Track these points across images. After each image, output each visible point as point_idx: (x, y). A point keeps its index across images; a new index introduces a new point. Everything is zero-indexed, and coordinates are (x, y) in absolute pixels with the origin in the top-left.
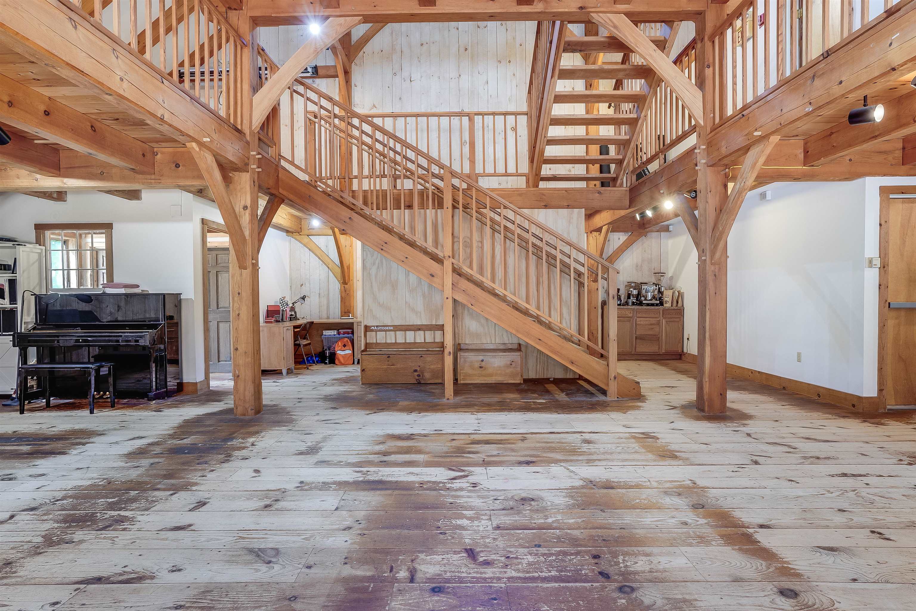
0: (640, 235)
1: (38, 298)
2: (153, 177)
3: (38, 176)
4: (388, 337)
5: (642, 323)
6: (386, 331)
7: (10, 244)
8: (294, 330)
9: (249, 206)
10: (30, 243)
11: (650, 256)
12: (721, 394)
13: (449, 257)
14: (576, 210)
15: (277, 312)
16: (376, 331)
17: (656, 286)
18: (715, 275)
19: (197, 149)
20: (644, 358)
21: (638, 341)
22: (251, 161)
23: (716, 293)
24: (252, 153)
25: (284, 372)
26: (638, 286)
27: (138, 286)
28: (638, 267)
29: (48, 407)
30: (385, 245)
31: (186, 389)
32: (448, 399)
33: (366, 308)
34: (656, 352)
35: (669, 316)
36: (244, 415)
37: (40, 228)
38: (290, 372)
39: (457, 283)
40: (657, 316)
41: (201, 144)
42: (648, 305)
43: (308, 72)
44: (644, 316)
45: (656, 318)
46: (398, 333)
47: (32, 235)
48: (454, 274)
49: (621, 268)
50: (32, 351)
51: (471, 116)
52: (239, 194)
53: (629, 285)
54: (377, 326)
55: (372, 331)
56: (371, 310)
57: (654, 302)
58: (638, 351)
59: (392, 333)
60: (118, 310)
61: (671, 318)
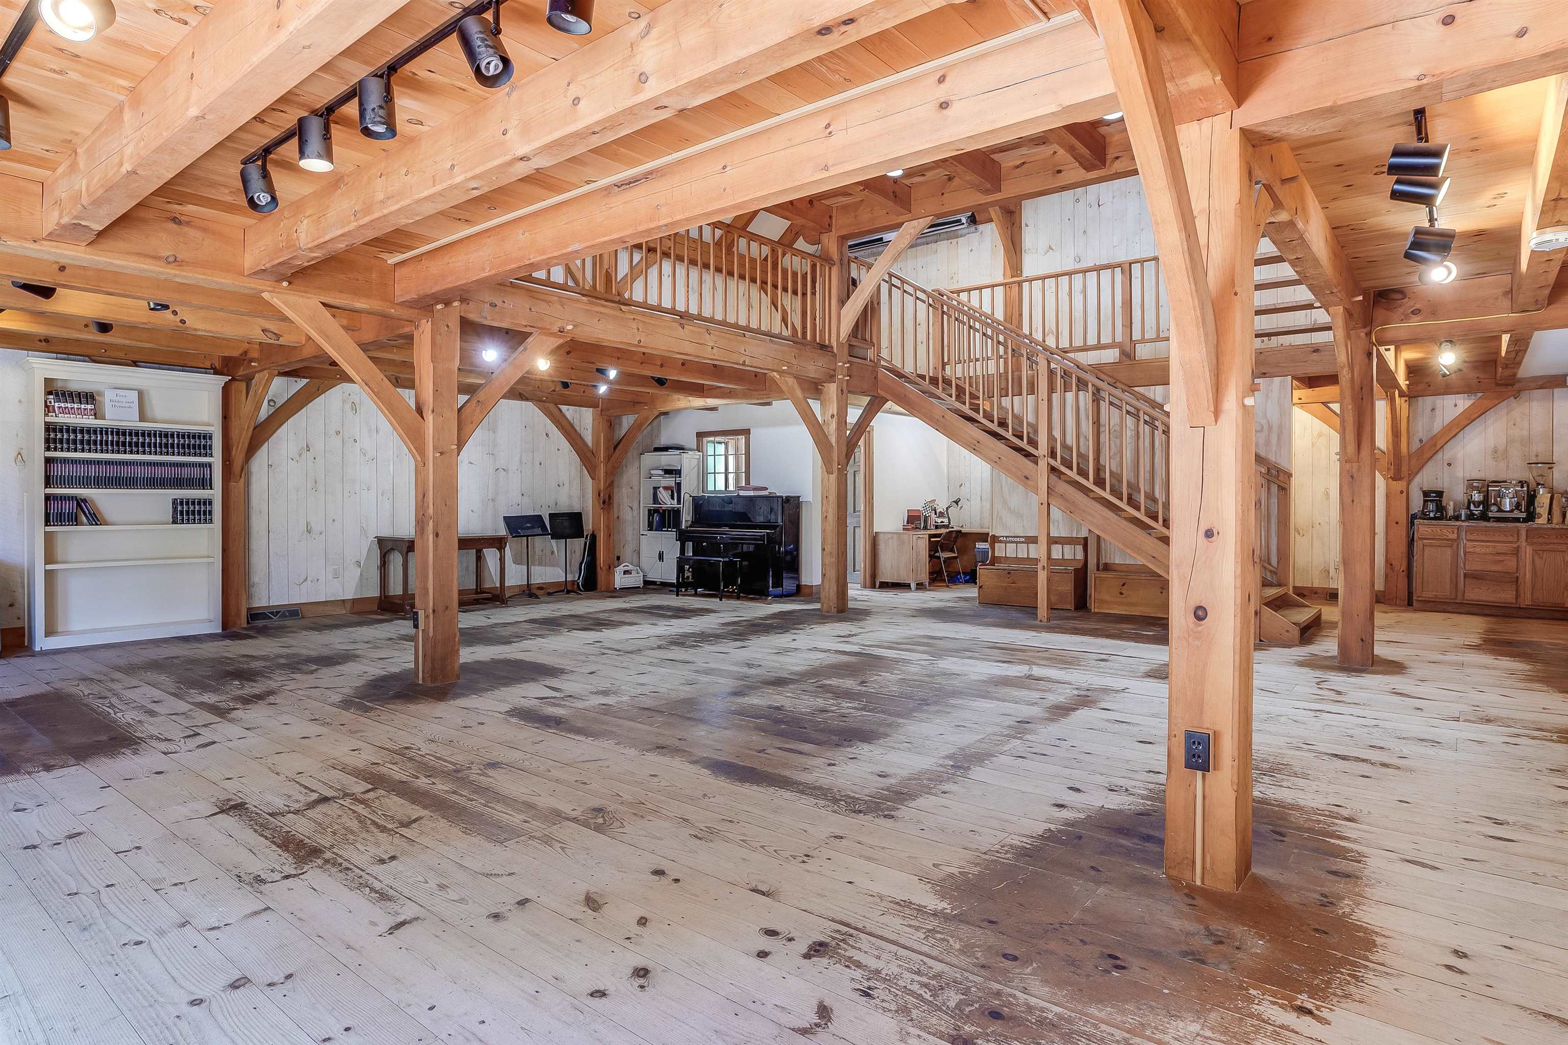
0: (1502, 398)
1: (694, 499)
2: (764, 392)
3: (690, 398)
4: (1019, 550)
5: (1477, 550)
6: (1017, 543)
7: (678, 452)
8: (929, 540)
9: (835, 414)
10: (691, 450)
11: (1525, 433)
12: (1362, 640)
13: (1045, 456)
14: (1277, 380)
15: (918, 518)
16: (1006, 542)
17: (1522, 487)
18: (1352, 477)
19: (778, 377)
20: (1486, 612)
21: (1468, 581)
22: (839, 371)
23: (1353, 501)
24: (840, 364)
25: (913, 586)
26: (1485, 486)
27: (766, 489)
28: (1497, 454)
29: (696, 595)
30: (977, 444)
31: (804, 591)
32: (1041, 621)
33: (995, 514)
34: (1511, 604)
35: (1541, 540)
36: (828, 612)
37: (700, 435)
38: (920, 586)
39: (1054, 487)
40: (1511, 539)
41: (781, 373)
42: (1499, 520)
43: (963, 224)
44: (1483, 538)
45: (1512, 542)
46: (1030, 545)
47: (693, 444)
48: (1051, 476)
49: (1460, 455)
50: (689, 545)
51: (1126, 268)
52: (828, 404)
53: (1471, 484)
54: (1006, 537)
55: (1001, 542)
56: (1001, 518)
57: (1517, 514)
58: (1469, 598)
59: (1025, 545)
60: (771, 512)
61: (1548, 544)
